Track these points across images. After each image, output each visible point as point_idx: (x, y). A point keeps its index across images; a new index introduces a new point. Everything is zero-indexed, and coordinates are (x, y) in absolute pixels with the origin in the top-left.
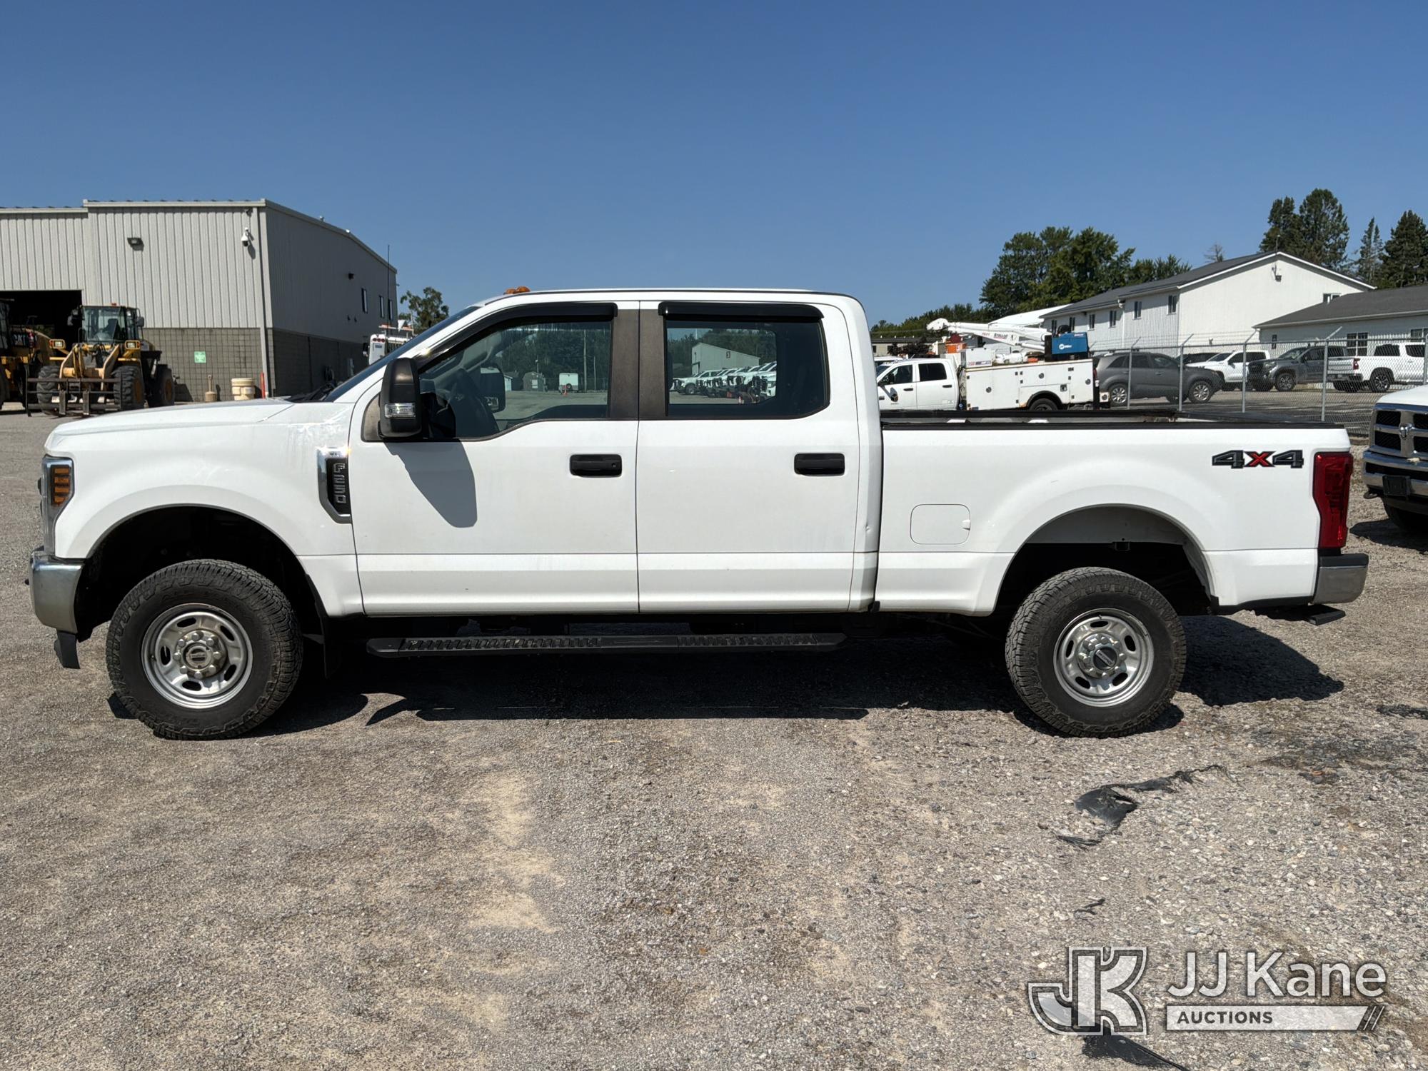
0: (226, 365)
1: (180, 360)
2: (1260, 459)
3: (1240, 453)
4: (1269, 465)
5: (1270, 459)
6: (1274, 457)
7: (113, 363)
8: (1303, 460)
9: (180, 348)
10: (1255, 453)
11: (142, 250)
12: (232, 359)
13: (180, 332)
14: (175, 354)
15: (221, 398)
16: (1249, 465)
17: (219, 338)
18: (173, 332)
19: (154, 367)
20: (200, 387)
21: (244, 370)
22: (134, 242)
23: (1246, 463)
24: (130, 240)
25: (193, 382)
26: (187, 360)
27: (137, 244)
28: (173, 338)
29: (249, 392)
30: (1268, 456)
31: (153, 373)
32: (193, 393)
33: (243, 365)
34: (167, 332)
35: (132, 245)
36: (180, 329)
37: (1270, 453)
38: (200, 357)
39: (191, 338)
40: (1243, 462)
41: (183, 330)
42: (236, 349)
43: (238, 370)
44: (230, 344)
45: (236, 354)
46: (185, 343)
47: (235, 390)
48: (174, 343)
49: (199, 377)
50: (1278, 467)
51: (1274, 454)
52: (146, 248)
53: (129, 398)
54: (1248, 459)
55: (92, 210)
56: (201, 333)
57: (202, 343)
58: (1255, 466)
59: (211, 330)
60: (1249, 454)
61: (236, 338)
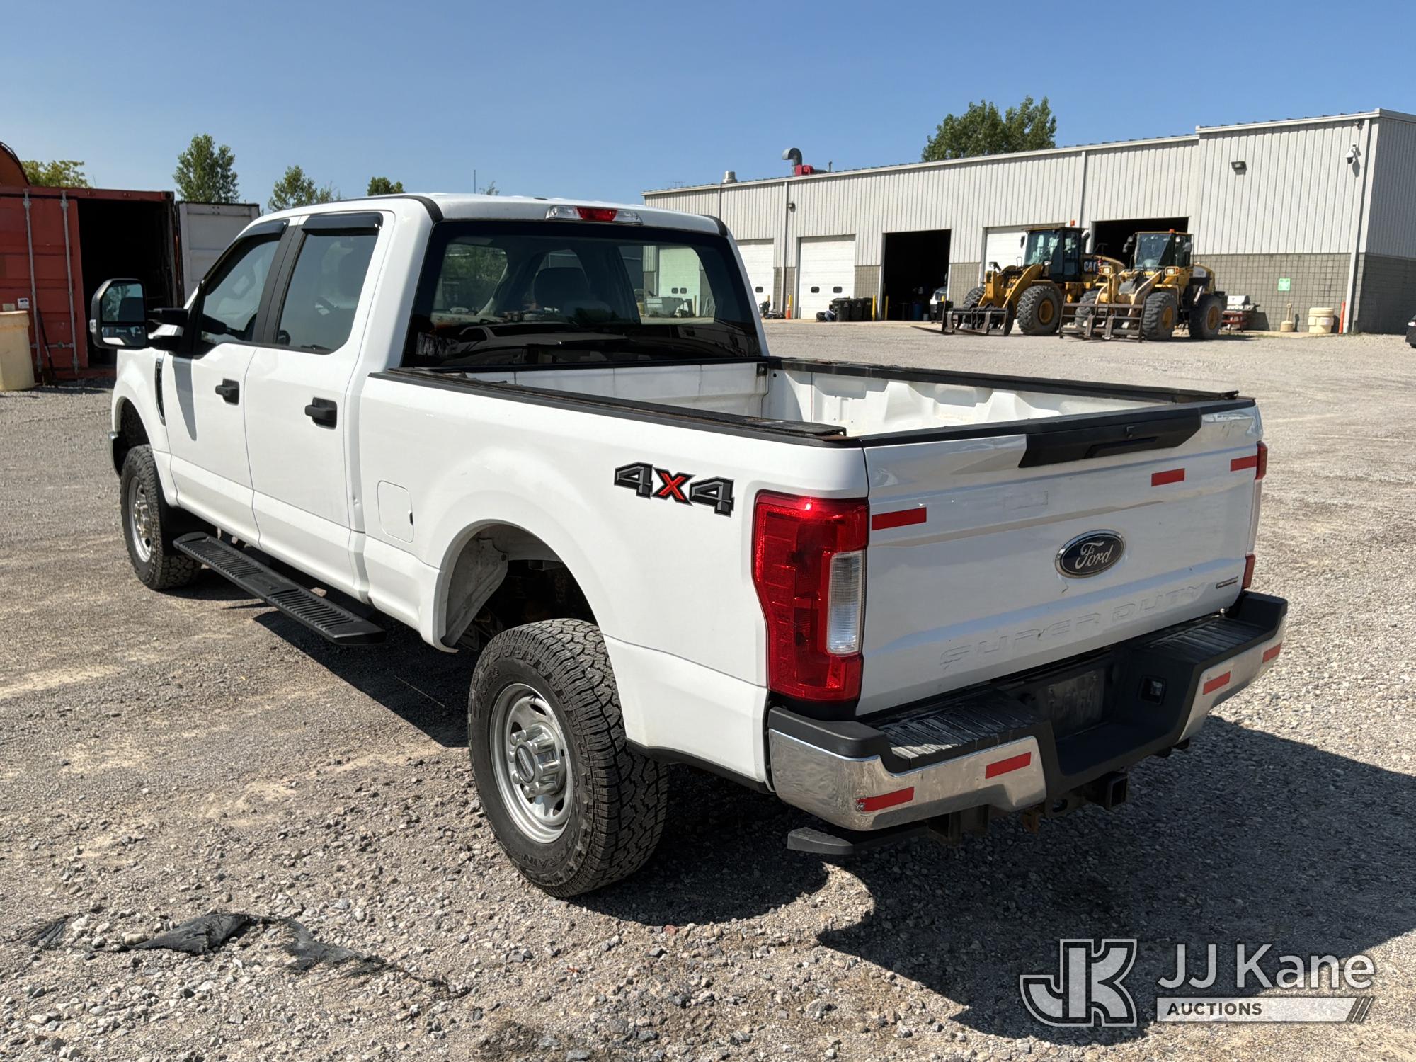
0: (1309, 294)
1: (1264, 287)
2: (673, 486)
3: (648, 468)
4: (685, 501)
5: (686, 489)
6: (692, 485)
7: (1149, 289)
8: (732, 500)
9: (1266, 276)
10: (667, 472)
11: (1244, 173)
12: (1316, 287)
13: (1268, 258)
14: (1260, 281)
15: (1298, 328)
16: (657, 495)
17: (1306, 264)
18: (1262, 258)
19: (1198, 294)
20: (1278, 316)
21: (1327, 299)
22: (1238, 166)
23: (655, 489)
24: (1233, 164)
25: (1274, 310)
26: (1270, 287)
27: (1241, 168)
28: (1262, 264)
29: (1325, 323)
30: (683, 483)
31: (1196, 300)
32: (1271, 322)
33: (1326, 294)
34: (1257, 258)
35: (1236, 169)
36: (1269, 254)
37: (688, 477)
38: (1284, 285)
39: (1278, 264)
40: (650, 488)
41: (1272, 255)
42: (1323, 276)
43: (1320, 299)
44: (1317, 270)
45: (1322, 282)
46: (1272, 269)
47: (1311, 321)
48: (1261, 269)
49: (1280, 305)
50: (696, 506)
51: (692, 481)
52: (1248, 171)
53: (1154, 324)
54: (657, 483)
55: (1203, 136)
56: (1290, 258)
57: (1289, 270)
58: (665, 497)
59: (1300, 255)
60: (659, 472)
61: (1324, 264)
